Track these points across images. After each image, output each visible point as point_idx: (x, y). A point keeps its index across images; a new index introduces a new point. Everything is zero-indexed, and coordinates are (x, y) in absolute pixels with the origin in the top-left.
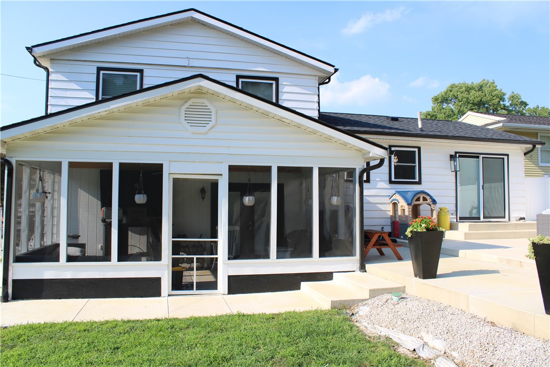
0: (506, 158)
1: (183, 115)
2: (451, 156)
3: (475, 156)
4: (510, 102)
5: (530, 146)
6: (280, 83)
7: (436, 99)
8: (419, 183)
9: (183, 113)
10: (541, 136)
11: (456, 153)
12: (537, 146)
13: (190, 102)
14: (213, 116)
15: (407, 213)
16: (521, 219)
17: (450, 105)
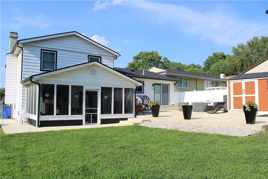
0: (169, 85)
1: (89, 72)
2: (153, 85)
3: (160, 85)
4: (164, 61)
5: (176, 82)
6: (102, 58)
7: (134, 58)
8: (143, 93)
9: (89, 71)
10: (178, 78)
11: (154, 83)
12: (178, 82)
13: (91, 68)
14: (97, 73)
15: (141, 103)
16: (173, 105)
17: (140, 60)
